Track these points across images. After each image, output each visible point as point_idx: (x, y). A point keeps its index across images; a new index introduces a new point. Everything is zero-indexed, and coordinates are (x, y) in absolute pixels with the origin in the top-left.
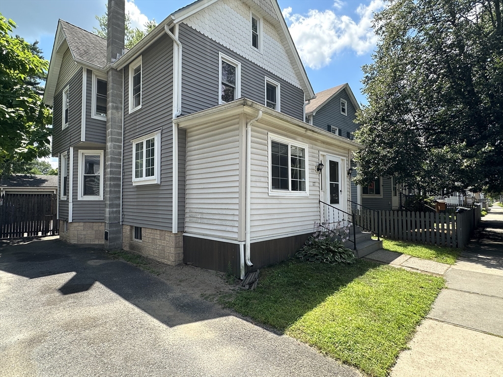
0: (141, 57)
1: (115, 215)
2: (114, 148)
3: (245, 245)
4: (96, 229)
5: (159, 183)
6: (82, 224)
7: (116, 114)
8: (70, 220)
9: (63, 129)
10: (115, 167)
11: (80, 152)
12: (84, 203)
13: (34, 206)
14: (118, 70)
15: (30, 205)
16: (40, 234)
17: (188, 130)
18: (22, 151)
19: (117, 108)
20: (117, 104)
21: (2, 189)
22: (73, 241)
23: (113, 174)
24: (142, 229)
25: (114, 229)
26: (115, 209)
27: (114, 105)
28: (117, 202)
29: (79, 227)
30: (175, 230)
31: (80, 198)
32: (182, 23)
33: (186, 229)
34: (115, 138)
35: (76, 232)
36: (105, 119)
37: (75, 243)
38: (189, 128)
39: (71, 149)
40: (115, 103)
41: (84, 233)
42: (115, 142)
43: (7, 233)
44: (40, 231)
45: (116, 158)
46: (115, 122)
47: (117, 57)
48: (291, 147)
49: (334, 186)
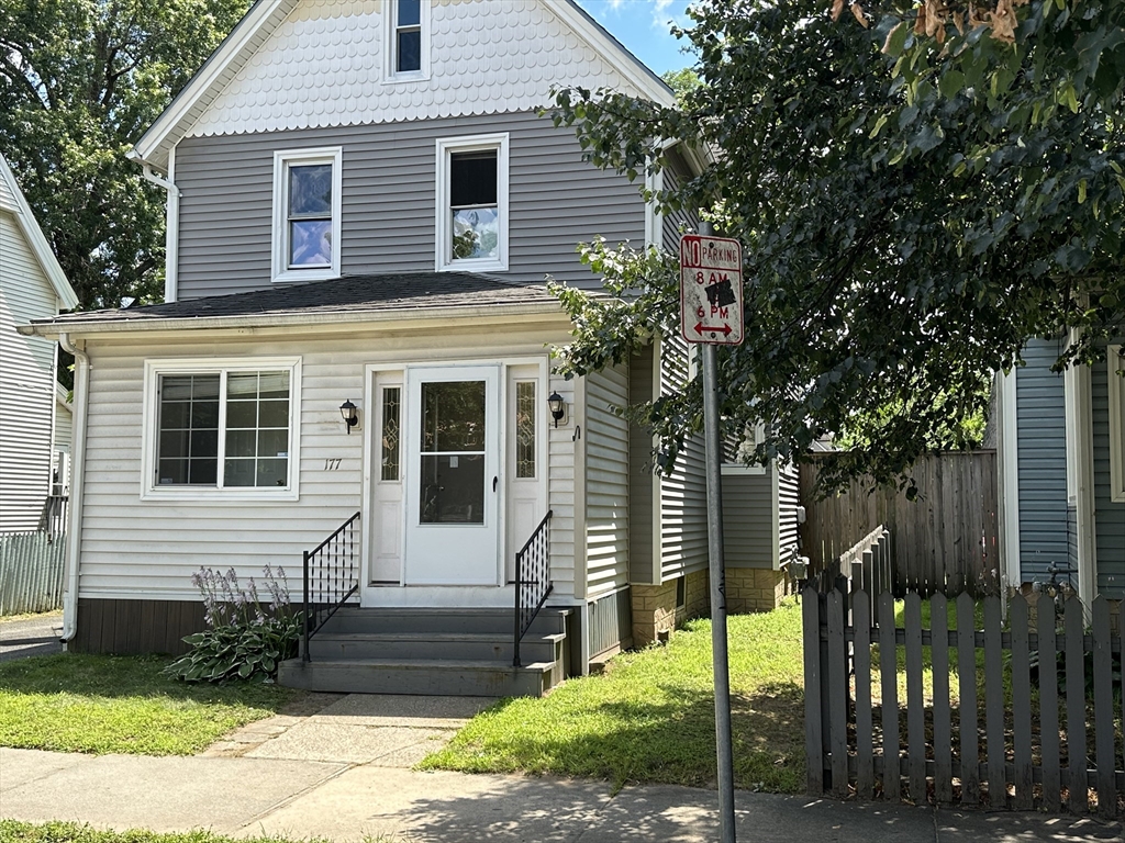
32: (185, 138)
48: (230, 376)
49: (454, 464)
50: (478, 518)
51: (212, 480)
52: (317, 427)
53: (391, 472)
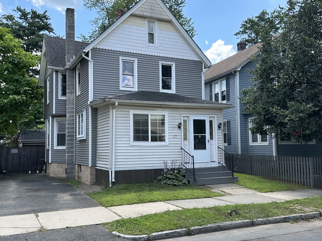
0: (80, 63)
1: (70, 158)
2: (69, 117)
3: (112, 171)
4: (64, 167)
5: (86, 139)
6: (56, 164)
7: (71, 96)
8: (50, 162)
9: (47, 104)
10: (70, 128)
11: (55, 119)
12: (57, 151)
13: (34, 154)
14: (71, 69)
15: (32, 152)
16: (38, 172)
17: (98, 109)
18: (25, 121)
19: (71, 93)
20: (71, 90)
21: (20, 142)
22: (52, 175)
23: (69, 133)
24: (82, 166)
25: (70, 166)
26: (70, 154)
27: (70, 91)
28: (72, 150)
29: (55, 166)
30: (90, 165)
31: (55, 148)
32: (94, 48)
33: (97, 165)
34: (70, 111)
35: (53, 169)
36: (65, 99)
37: (52, 176)
38: (98, 107)
39: (50, 118)
40: (70, 90)
41: (57, 170)
42: (70, 113)
43: (20, 171)
44: (38, 170)
45: (71, 123)
46: (70, 101)
47: (71, 61)
48: (151, 115)
49: (200, 137)
50: (205, 148)
51: (148, 140)
52: (171, 128)
53: (185, 139)
